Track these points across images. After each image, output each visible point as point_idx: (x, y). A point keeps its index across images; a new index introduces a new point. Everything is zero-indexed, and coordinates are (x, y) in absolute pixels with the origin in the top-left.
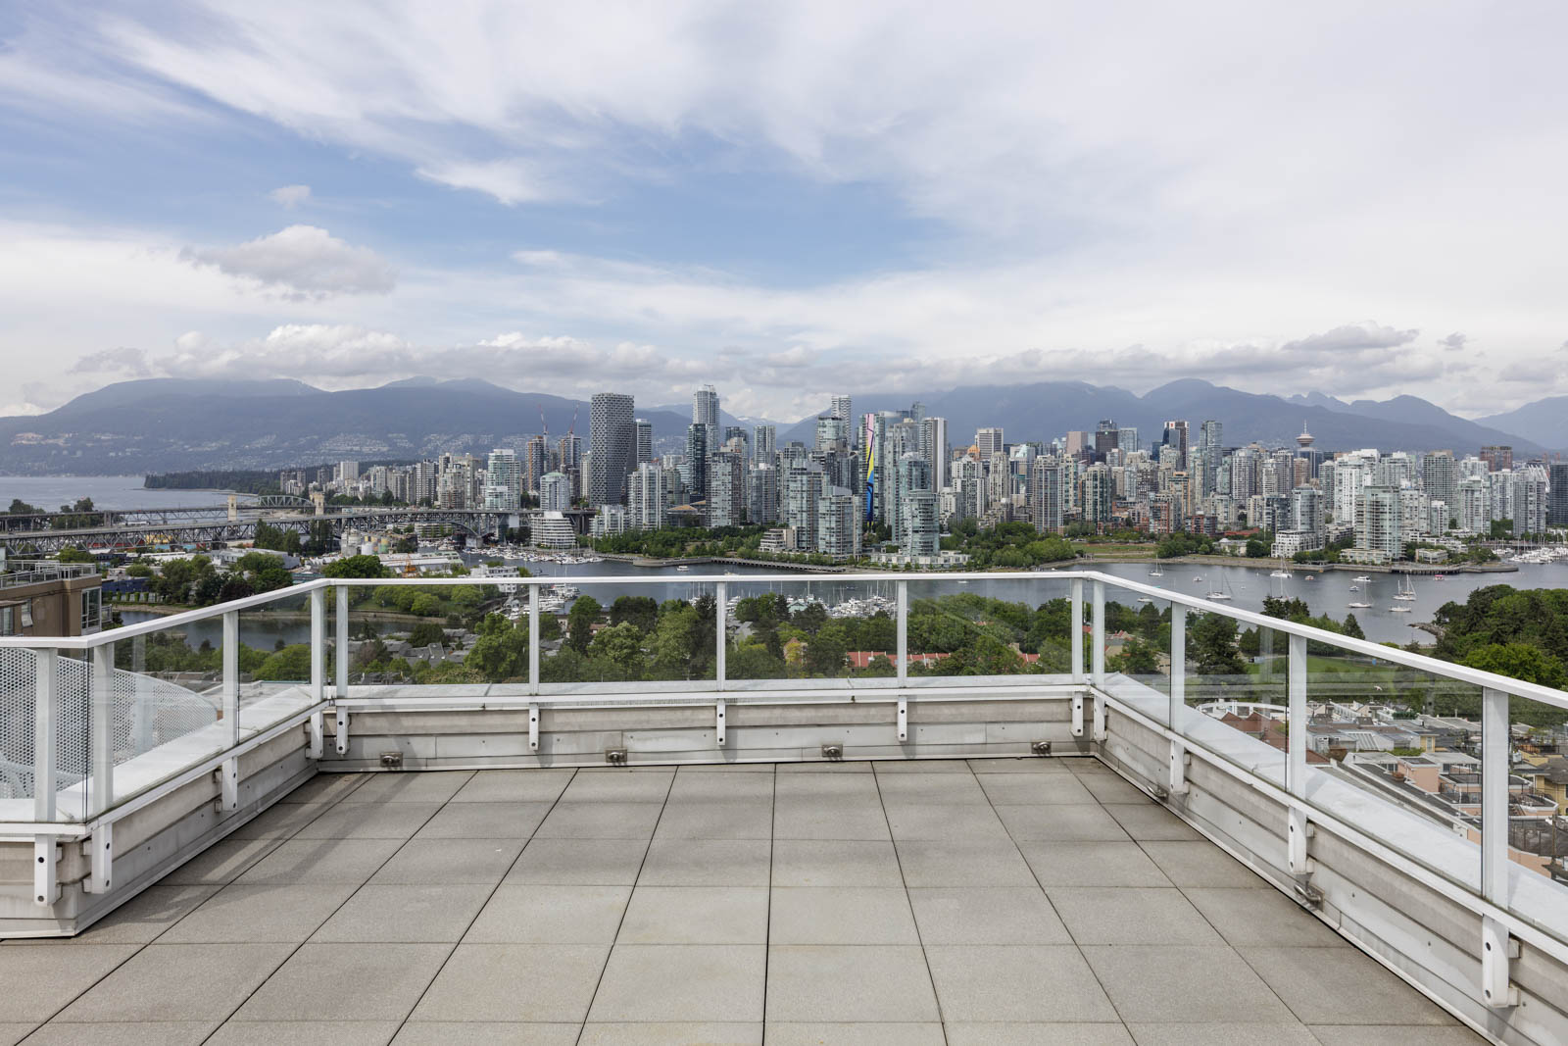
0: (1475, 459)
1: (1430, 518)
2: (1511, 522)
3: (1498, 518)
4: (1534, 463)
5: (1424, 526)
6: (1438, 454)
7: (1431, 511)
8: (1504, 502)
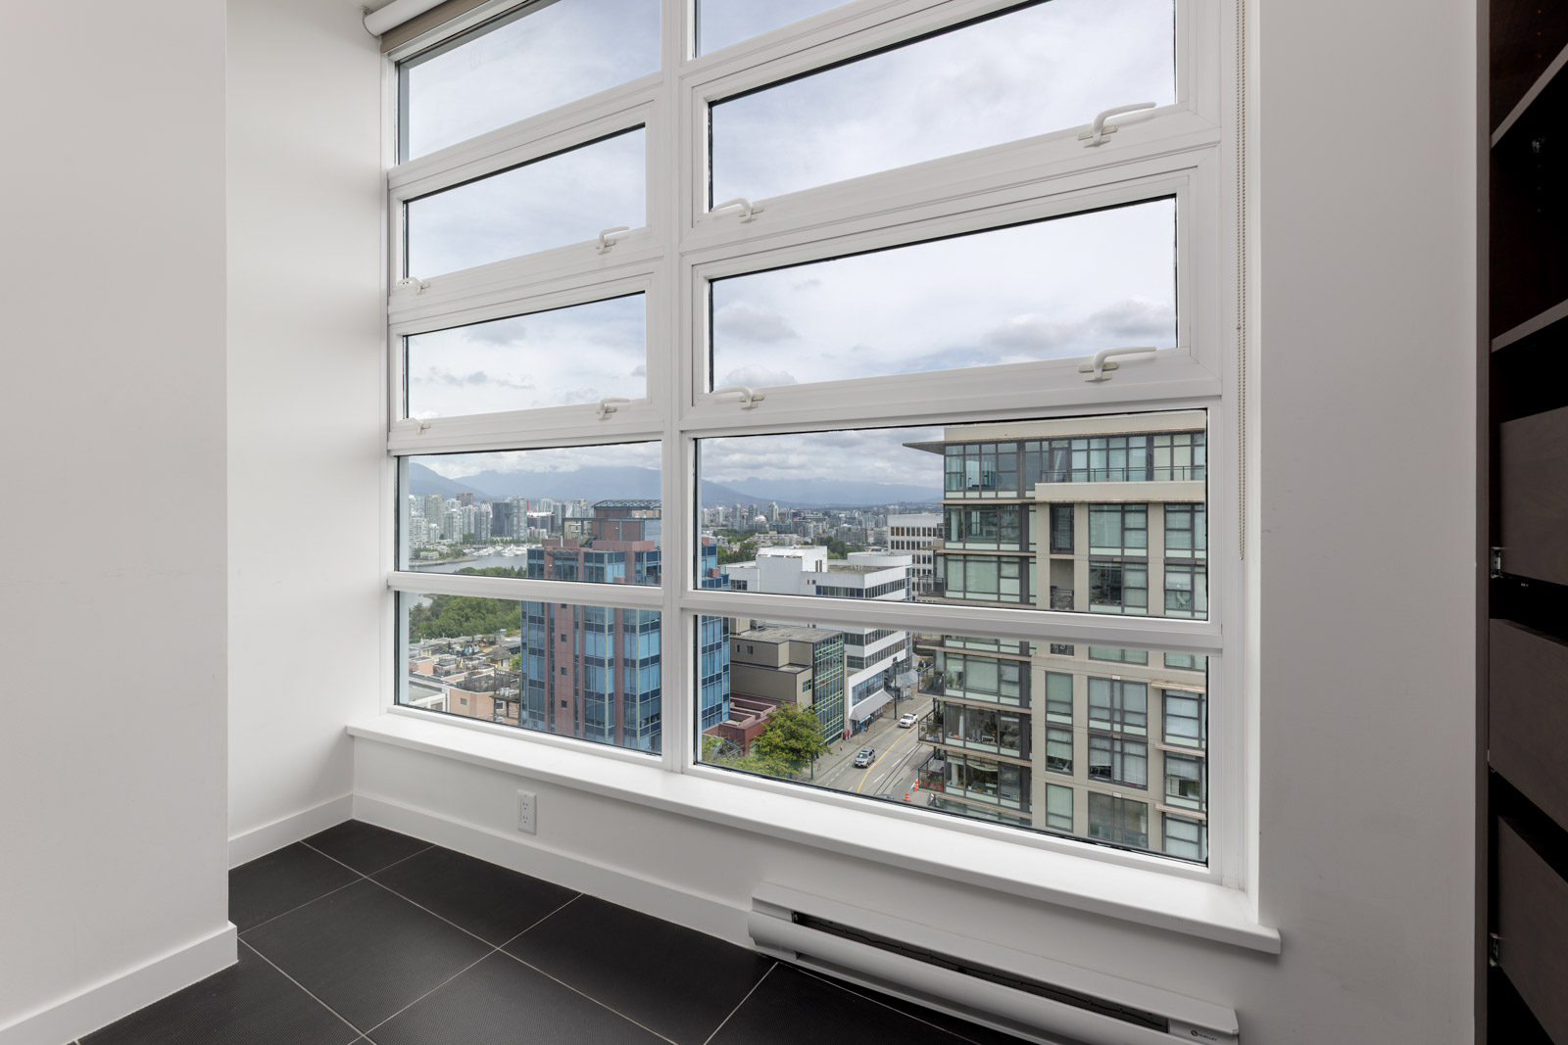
0: (454, 500)
1: (429, 533)
2: (473, 535)
3: (466, 533)
4: (485, 502)
5: (425, 538)
6: (434, 496)
7: (429, 530)
8: (469, 524)
